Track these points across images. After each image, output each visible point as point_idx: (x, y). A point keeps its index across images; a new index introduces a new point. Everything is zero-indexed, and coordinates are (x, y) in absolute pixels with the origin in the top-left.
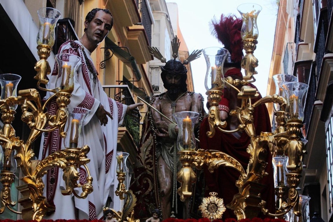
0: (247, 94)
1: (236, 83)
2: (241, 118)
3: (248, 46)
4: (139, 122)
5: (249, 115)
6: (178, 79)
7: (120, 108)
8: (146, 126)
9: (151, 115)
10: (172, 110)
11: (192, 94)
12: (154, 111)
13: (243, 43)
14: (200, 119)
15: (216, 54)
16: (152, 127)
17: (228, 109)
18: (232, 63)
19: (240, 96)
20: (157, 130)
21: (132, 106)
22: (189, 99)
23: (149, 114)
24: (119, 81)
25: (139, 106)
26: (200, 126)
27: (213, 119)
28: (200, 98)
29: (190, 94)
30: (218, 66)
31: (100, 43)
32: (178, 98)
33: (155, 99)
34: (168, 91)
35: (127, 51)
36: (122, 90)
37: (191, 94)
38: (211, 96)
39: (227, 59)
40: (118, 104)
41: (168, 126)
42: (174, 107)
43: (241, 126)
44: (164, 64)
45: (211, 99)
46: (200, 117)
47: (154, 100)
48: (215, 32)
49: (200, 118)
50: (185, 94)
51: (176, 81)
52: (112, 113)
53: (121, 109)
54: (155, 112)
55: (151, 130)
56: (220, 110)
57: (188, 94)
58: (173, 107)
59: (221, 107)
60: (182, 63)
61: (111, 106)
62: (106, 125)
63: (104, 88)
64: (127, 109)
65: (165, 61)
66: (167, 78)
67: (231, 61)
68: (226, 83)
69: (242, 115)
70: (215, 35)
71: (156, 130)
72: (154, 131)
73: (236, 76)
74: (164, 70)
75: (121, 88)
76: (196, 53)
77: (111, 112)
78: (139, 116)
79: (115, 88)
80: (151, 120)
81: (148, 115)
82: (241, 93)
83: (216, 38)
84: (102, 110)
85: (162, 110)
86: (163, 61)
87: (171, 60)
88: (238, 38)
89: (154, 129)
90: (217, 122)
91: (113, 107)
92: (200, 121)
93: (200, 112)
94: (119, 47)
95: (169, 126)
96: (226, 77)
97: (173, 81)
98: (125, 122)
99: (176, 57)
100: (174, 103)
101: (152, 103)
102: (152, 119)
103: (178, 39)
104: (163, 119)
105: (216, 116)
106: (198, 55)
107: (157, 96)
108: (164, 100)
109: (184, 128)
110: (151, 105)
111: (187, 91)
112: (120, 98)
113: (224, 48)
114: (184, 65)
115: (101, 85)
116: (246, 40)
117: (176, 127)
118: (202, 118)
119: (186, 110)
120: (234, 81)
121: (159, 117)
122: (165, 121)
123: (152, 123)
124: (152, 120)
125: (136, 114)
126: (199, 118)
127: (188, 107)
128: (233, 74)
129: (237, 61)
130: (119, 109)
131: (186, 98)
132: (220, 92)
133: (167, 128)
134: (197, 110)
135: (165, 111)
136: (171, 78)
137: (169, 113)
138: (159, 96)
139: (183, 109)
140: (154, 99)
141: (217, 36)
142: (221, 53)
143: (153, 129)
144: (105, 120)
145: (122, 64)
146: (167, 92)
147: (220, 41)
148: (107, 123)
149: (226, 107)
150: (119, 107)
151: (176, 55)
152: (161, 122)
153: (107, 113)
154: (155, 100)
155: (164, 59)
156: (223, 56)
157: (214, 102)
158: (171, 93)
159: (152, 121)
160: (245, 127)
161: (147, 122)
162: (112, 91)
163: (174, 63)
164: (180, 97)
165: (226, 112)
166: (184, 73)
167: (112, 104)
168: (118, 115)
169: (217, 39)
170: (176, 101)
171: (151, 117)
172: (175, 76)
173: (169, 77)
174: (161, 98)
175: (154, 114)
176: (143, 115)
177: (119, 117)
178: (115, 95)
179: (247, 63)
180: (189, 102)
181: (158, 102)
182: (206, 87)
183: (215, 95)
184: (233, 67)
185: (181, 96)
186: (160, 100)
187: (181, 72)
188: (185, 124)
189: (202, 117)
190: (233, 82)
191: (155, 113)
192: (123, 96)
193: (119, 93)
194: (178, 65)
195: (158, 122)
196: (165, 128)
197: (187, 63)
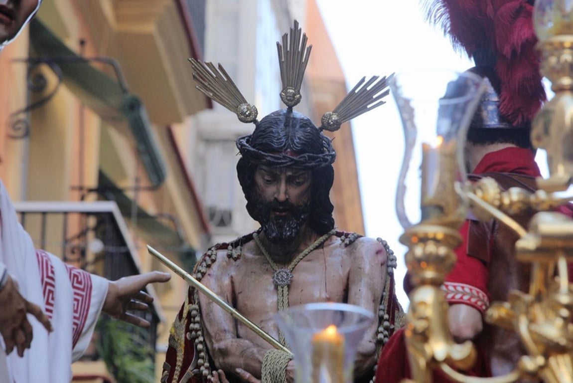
0: (550, 243)
1: (512, 203)
2: (531, 332)
3: (559, 67)
4: (154, 343)
5: (559, 322)
6: (299, 184)
7: (82, 290)
8: (180, 358)
9: (197, 319)
10: (275, 298)
11: (351, 242)
12: (210, 303)
13: (539, 53)
14: (380, 336)
15: (443, 94)
16: (200, 361)
17: (482, 301)
18: (499, 126)
19: (526, 251)
20: (219, 375)
21: (126, 283)
22: (340, 258)
23: (189, 313)
24: (81, 188)
25: (154, 281)
26: (378, 362)
27: (424, 336)
28: (381, 258)
29: (343, 241)
30: (447, 137)
31: (6, 43)
32: (301, 256)
33: (213, 257)
34: (262, 228)
35: (113, 77)
36: (92, 222)
37: (347, 241)
38: (419, 251)
39: (485, 114)
40: (75, 276)
41: (260, 358)
42: (286, 288)
43: (530, 363)
44: (250, 128)
45: (419, 261)
46: (381, 329)
47: (209, 262)
48: (443, 9)
49: (381, 332)
50: (327, 239)
51: (294, 192)
52: (49, 307)
53: (84, 293)
54: (214, 304)
55: (196, 375)
56: (451, 303)
57: (337, 241)
58: (279, 288)
59: (458, 292)
60: (318, 125)
61: (47, 284)
62: (26, 352)
63: (23, 214)
64: (109, 293)
65: (252, 117)
66: (260, 181)
67: (496, 120)
68: (472, 205)
69: (532, 321)
70: (439, 25)
71: (214, 372)
72: (209, 377)
73: (516, 177)
74: (248, 151)
75: (88, 214)
76: (368, 89)
77: (48, 303)
78: (156, 320)
79: (66, 213)
80: (197, 337)
81: (186, 318)
82: (527, 242)
83: (445, 31)
84: (10, 295)
85: (240, 298)
86: (245, 118)
87: (277, 114)
88: (525, 34)
89: (206, 368)
90: (439, 348)
91: (53, 286)
92: (379, 343)
93: (382, 307)
94: (81, 61)
95: (263, 360)
96: (473, 179)
97: (280, 191)
98: (102, 342)
99: (296, 104)
100: (283, 272)
101: (203, 274)
102: (200, 333)
103: (304, 35)
104: (242, 331)
105: (436, 325)
106: (374, 97)
107: (224, 246)
108: (246, 260)
109: (316, 366)
110: (199, 280)
111: (334, 231)
112: (83, 253)
113: (472, 70)
114: (324, 133)
115: (8, 204)
116: (551, 44)
117: (291, 363)
118: (386, 333)
119: (328, 300)
120: (505, 195)
121: (227, 325)
122: (251, 340)
123: (200, 347)
124: (203, 335)
125: (144, 312)
126: (377, 333)
127: (339, 289)
128: (504, 170)
129: (520, 119)
130: (76, 294)
131: (330, 256)
132: (453, 237)
133: (256, 365)
134: (371, 300)
135: (248, 303)
136: (275, 180)
137: (267, 312)
138: (230, 247)
139: (317, 294)
140: (210, 256)
141: (448, 25)
142: (459, 89)
143: (202, 368)
144: (21, 337)
145: (93, 122)
146: (258, 232)
147: (459, 44)
148: (29, 347)
149: (475, 290)
150: (76, 285)
151: (294, 95)
152: (235, 344)
153: (30, 309)
154: (213, 261)
155: (248, 109)
156: (466, 104)
157: (430, 274)
158: (274, 234)
159: (201, 339)
160: (542, 368)
161: (183, 343)
162: (54, 226)
163: (286, 125)
164: (306, 251)
165: (474, 311)
166: (323, 164)
167: (50, 274)
168: (75, 318)
169: (448, 35)
170: (290, 267)
171: (197, 326)
172: (289, 173)
173: (267, 178)
174: (235, 255)
175: (208, 314)
176: (168, 318)
177: (75, 324)
178: (66, 241)
179: (553, 129)
180: (341, 273)
181: (224, 269)
182: (402, 218)
183: (431, 248)
184: (505, 141)
185: (311, 247)
186: (232, 260)
187: (311, 159)
188: (318, 353)
189: (386, 329)
190: (501, 200)
191: (212, 311)
192: (95, 246)
193: (83, 234)
194: (300, 134)
195: (221, 345)
196: (247, 368)
197: (336, 126)
